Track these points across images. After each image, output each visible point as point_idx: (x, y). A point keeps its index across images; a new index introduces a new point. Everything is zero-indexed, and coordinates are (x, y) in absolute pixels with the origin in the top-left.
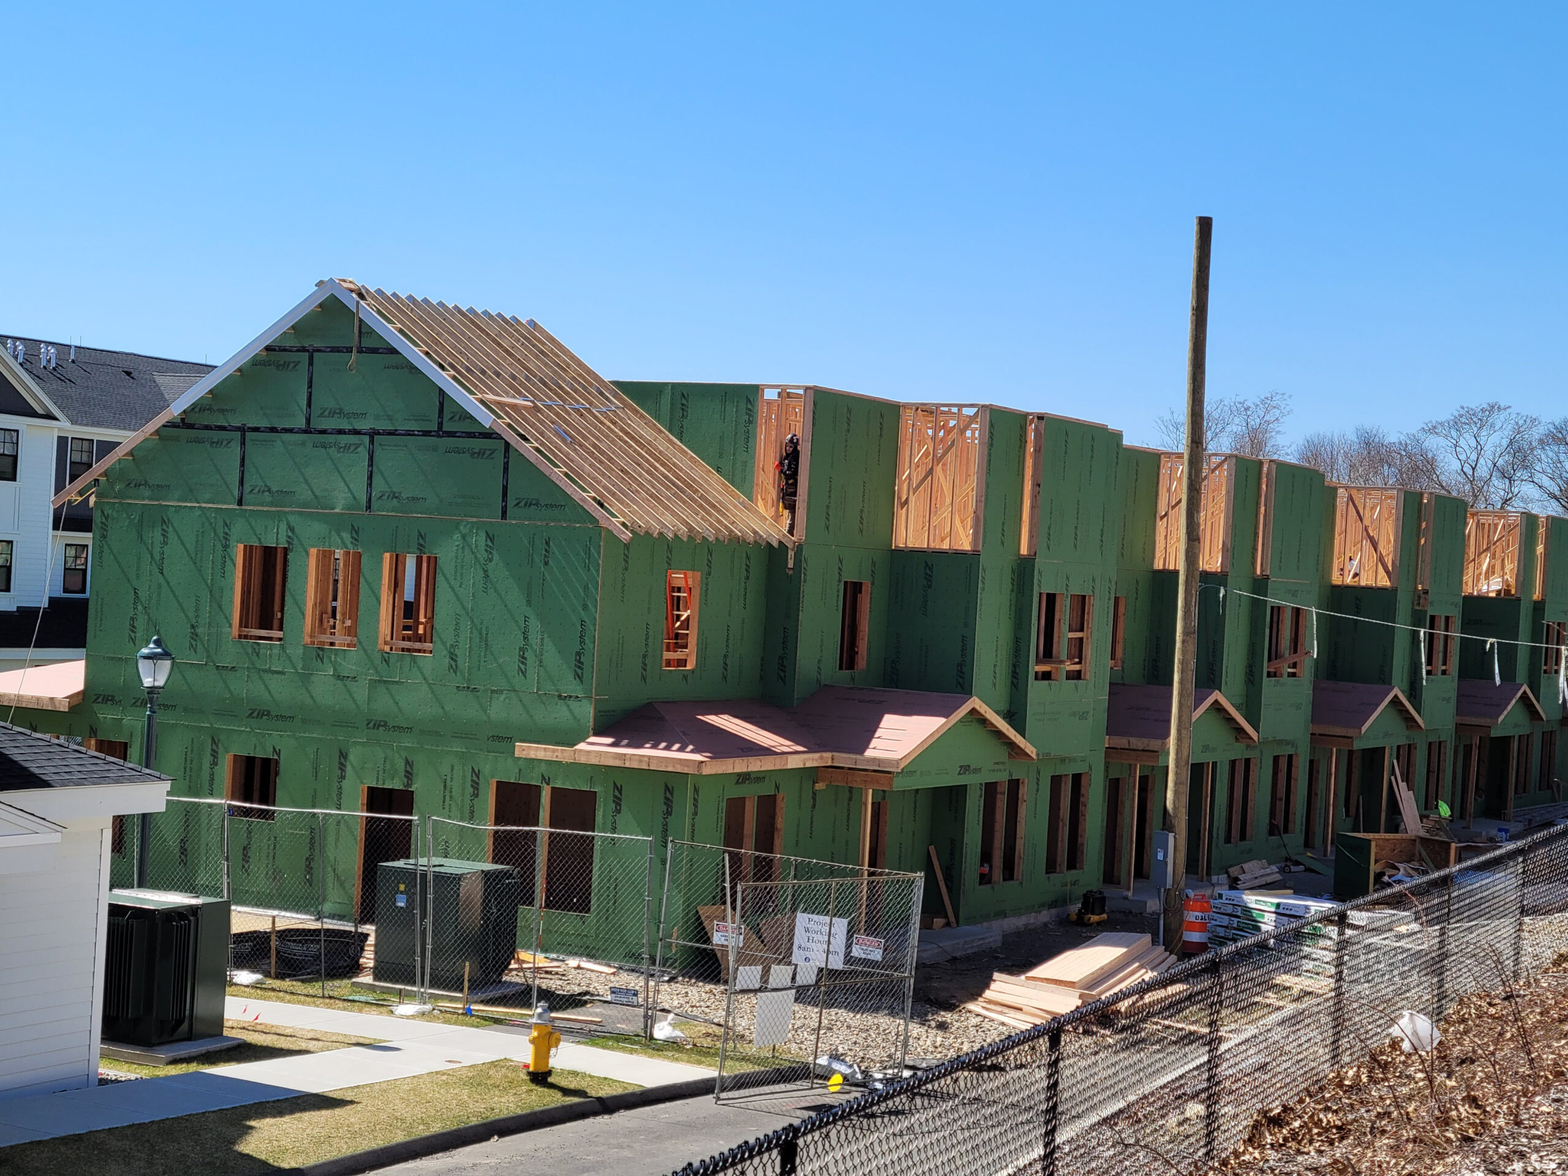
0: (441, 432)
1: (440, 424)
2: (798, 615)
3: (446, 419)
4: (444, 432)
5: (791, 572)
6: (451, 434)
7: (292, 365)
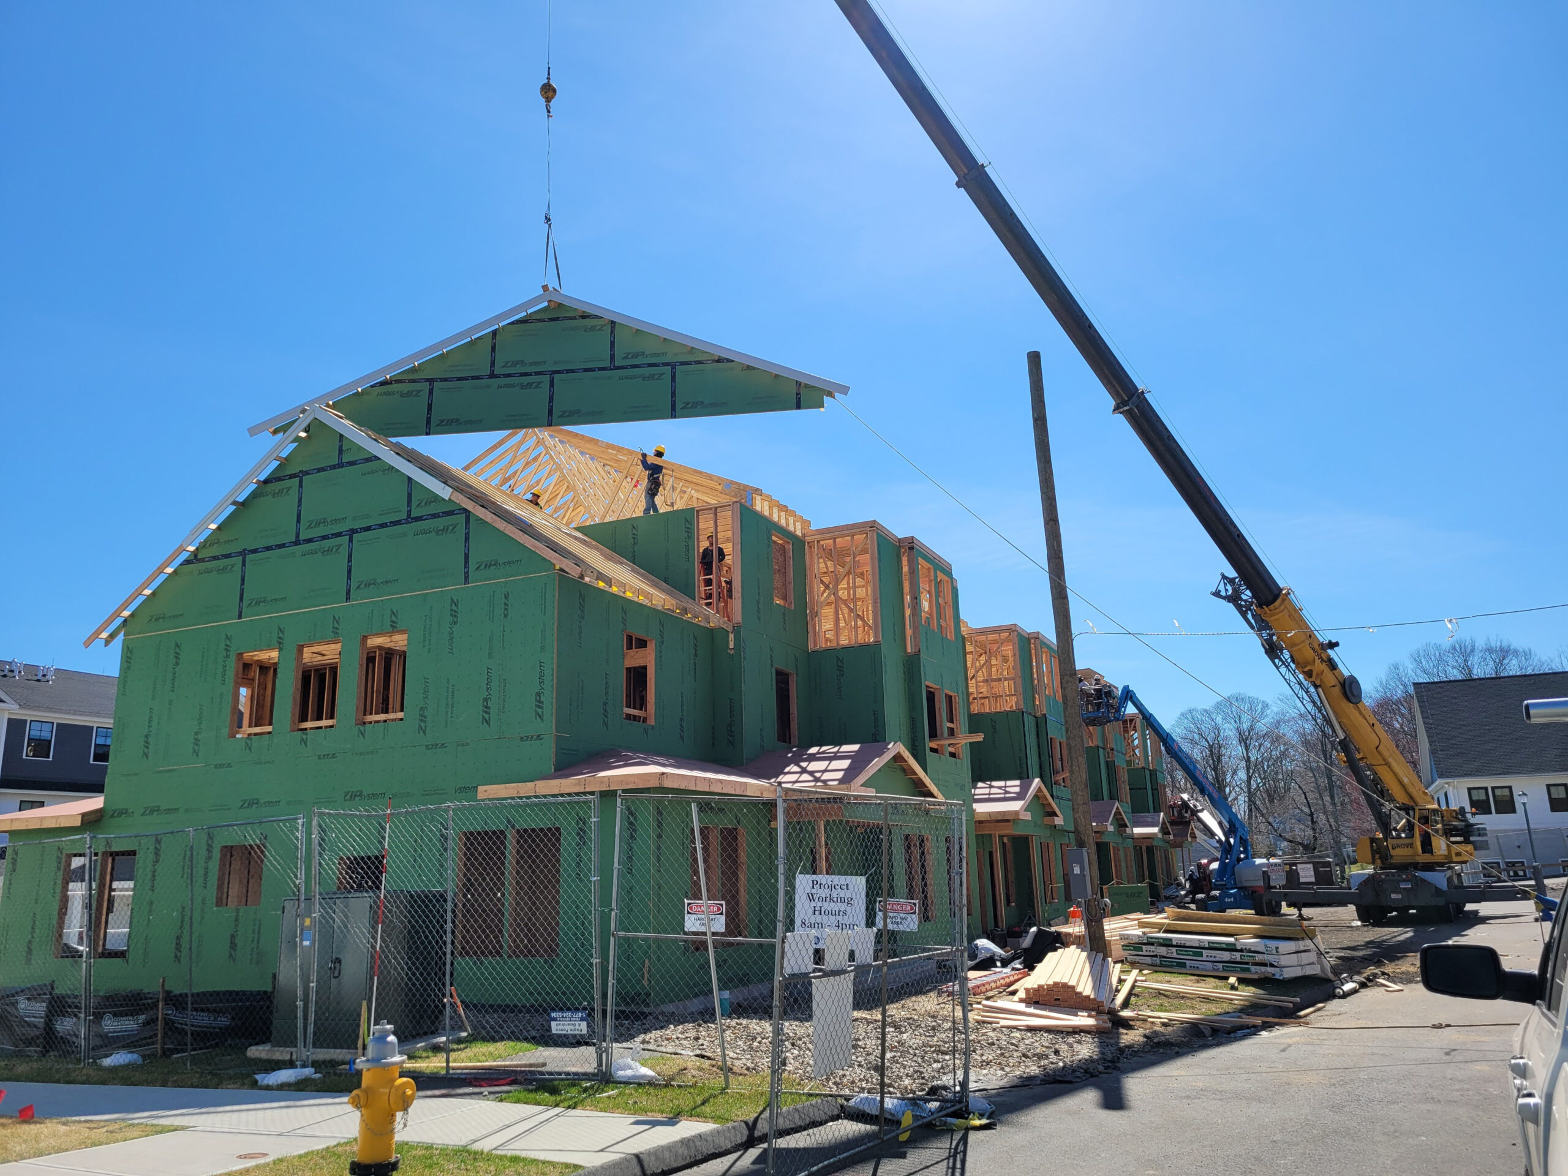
0: (410, 519)
1: (409, 512)
2: (741, 687)
3: (414, 505)
4: (412, 519)
5: (732, 652)
6: (419, 519)
7: (285, 491)
